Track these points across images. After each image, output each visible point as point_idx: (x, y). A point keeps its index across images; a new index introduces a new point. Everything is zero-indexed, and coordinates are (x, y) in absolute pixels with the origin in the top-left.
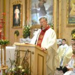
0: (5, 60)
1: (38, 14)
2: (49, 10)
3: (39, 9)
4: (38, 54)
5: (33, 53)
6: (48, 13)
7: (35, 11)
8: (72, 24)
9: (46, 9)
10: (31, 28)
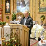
1: (21, 6)
3: (21, 3)
4: (24, 31)
5: (21, 30)
6: (27, 5)
7: (19, 4)
8: (41, 12)
9: (26, 3)
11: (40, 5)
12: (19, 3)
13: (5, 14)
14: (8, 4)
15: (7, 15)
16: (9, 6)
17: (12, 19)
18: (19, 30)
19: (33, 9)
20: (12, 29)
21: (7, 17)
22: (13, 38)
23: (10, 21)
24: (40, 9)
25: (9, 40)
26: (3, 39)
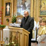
0: (2, 37)
2: (28, 6)
5: (21, 34)
6: (27, 8)
8: (42, 15)
9: (26, 6)
10: (17, 17)
11: (41, 9)
12: (20, 6)
13: (5, 17)
14: (8, 7)
15: (7, 18)
16: (9, 9)
17: (12, 22)
18: (19, 33)
19: (34, 12)
20: (11, 33)
21: (7, 20)
22: (13, 42)
23: (10, 24)
24: (41, 12)
25: (8, 44)
26: (2, 42)
